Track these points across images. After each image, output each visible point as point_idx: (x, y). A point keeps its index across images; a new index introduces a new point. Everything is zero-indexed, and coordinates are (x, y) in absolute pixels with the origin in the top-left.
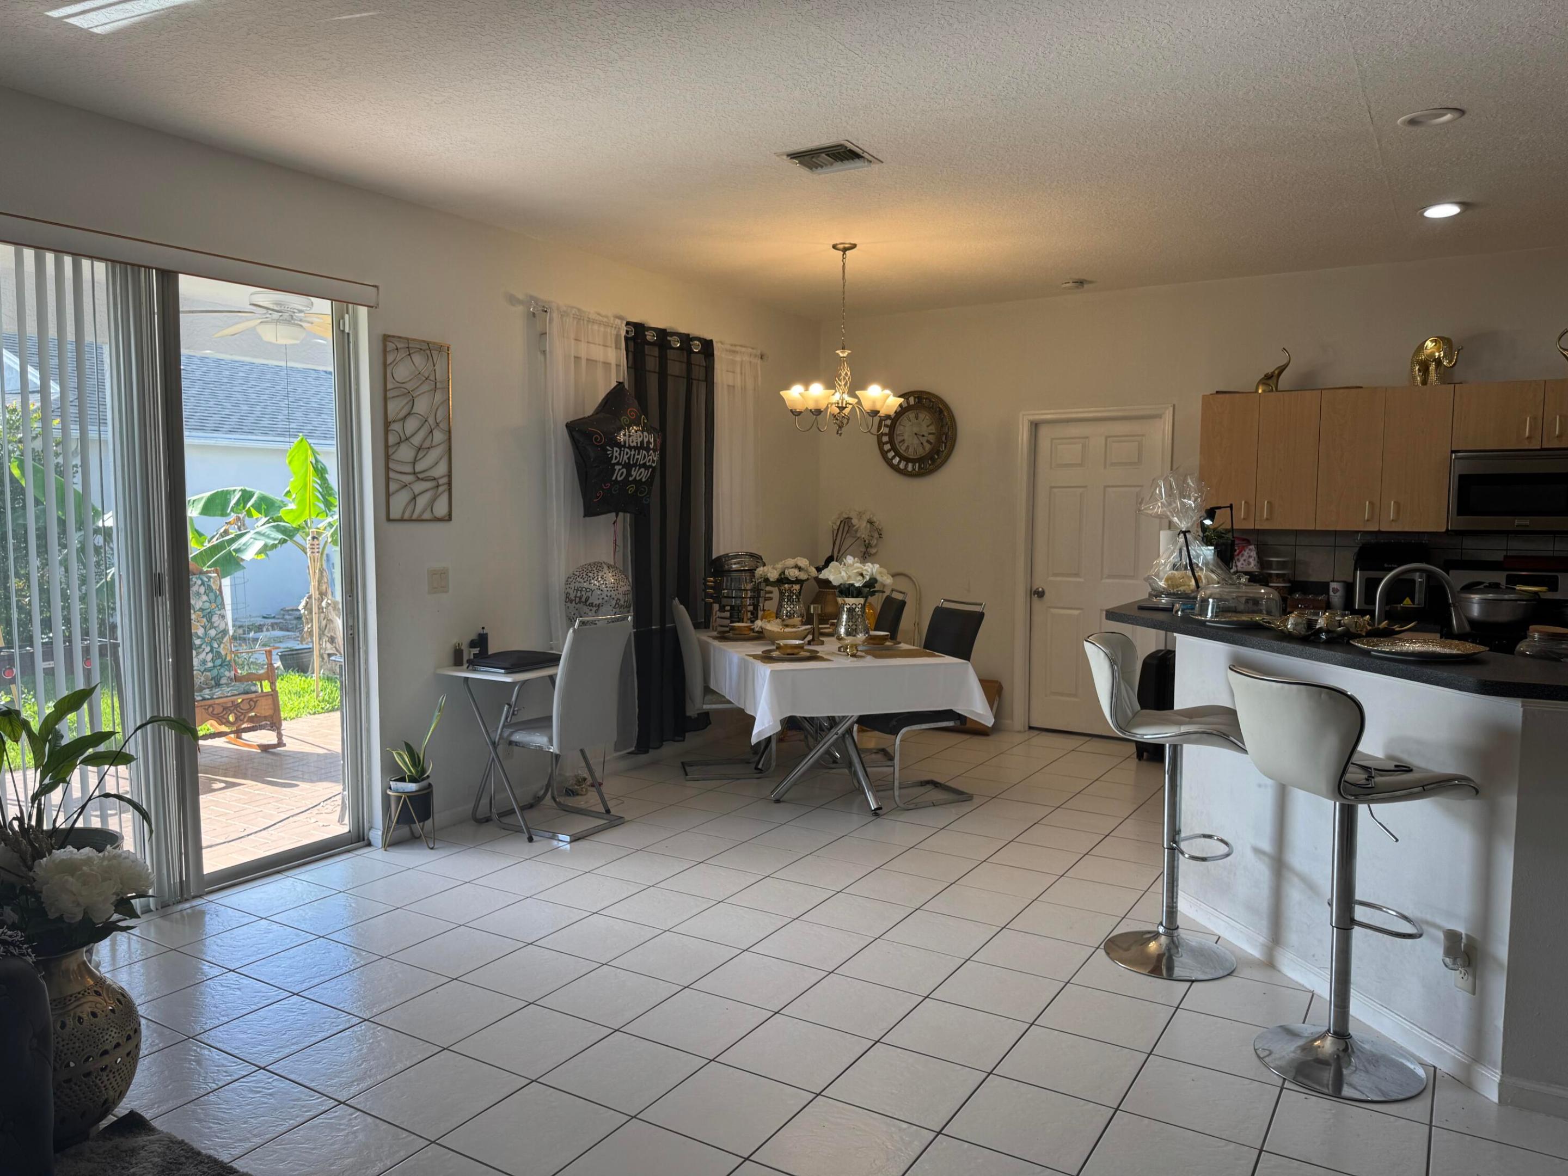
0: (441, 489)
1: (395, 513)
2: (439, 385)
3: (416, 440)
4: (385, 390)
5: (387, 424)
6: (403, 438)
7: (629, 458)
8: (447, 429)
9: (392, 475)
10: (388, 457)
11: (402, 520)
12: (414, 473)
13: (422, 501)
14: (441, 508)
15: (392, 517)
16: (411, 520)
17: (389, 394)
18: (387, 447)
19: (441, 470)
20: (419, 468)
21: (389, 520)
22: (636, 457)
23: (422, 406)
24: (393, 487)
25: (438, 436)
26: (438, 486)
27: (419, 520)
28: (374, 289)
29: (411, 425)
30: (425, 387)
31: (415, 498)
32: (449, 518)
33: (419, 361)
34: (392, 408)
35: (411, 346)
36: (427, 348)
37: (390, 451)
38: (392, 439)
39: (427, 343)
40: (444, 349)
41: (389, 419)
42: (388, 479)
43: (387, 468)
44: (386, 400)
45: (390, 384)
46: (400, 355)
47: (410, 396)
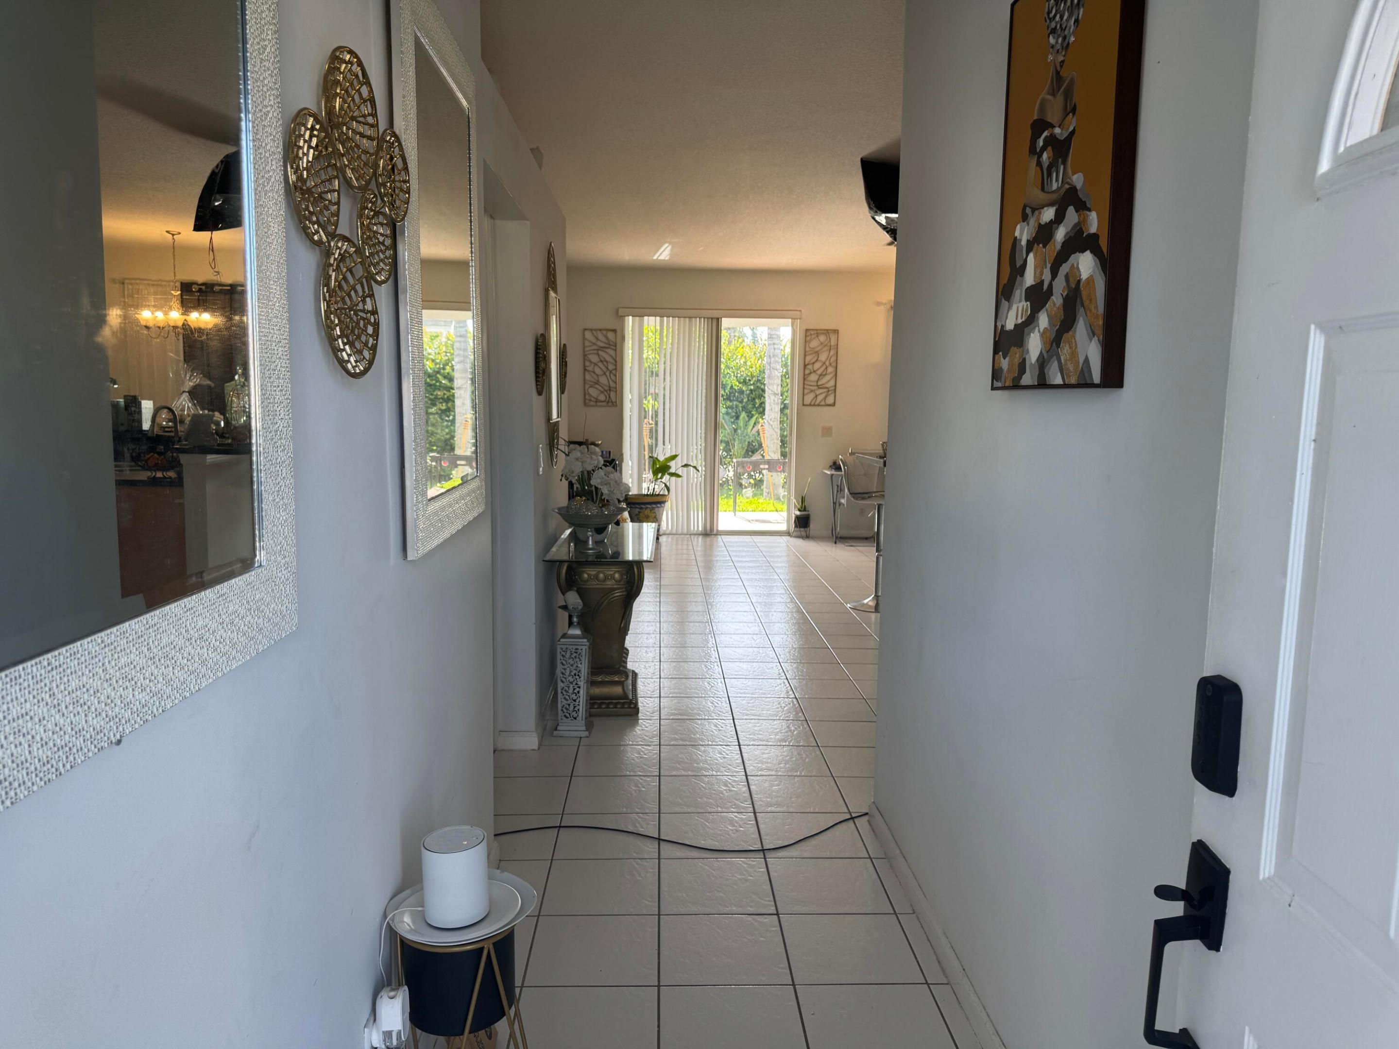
0: (830, 392)
1: (807, 401)
2: (832, 347)
3: (819, 372)
4: (805, 352)
5: (805, 366)
6: (812, 371)
8: (835, 365)
9: (805, 386)
10: (804, 379)
11: (810, 405)
12: (817, 386)
13: (820, 398)
14: (830, 400)
15: (805, 403)
16: (814, 405)
17: (807, 354)
18: (804, 375)
19: (832, 383)
20: (820, 383)
21: (803, 405)
23: (823, 357)
24: (806, 391)
25: (830, 369)
26: (829, 391)
27: (819, 405)
28: (799, 312)
29: (817, 365)
30: (826, 348)
31: (816, 396)
32: (834, 405)
33: (822, 338)
34: (808, 359)
35: (818, 332)
36: (827, 332)
37: (806, 377)
38: (807, 372)
39: (827, 330)
40: (836, 332)
41: (806, 363)
42: (804, 388)
43: (804, 384)
44: (805, 356)
45: (807, 349)
46: (813, 336)
47: (817, 353)
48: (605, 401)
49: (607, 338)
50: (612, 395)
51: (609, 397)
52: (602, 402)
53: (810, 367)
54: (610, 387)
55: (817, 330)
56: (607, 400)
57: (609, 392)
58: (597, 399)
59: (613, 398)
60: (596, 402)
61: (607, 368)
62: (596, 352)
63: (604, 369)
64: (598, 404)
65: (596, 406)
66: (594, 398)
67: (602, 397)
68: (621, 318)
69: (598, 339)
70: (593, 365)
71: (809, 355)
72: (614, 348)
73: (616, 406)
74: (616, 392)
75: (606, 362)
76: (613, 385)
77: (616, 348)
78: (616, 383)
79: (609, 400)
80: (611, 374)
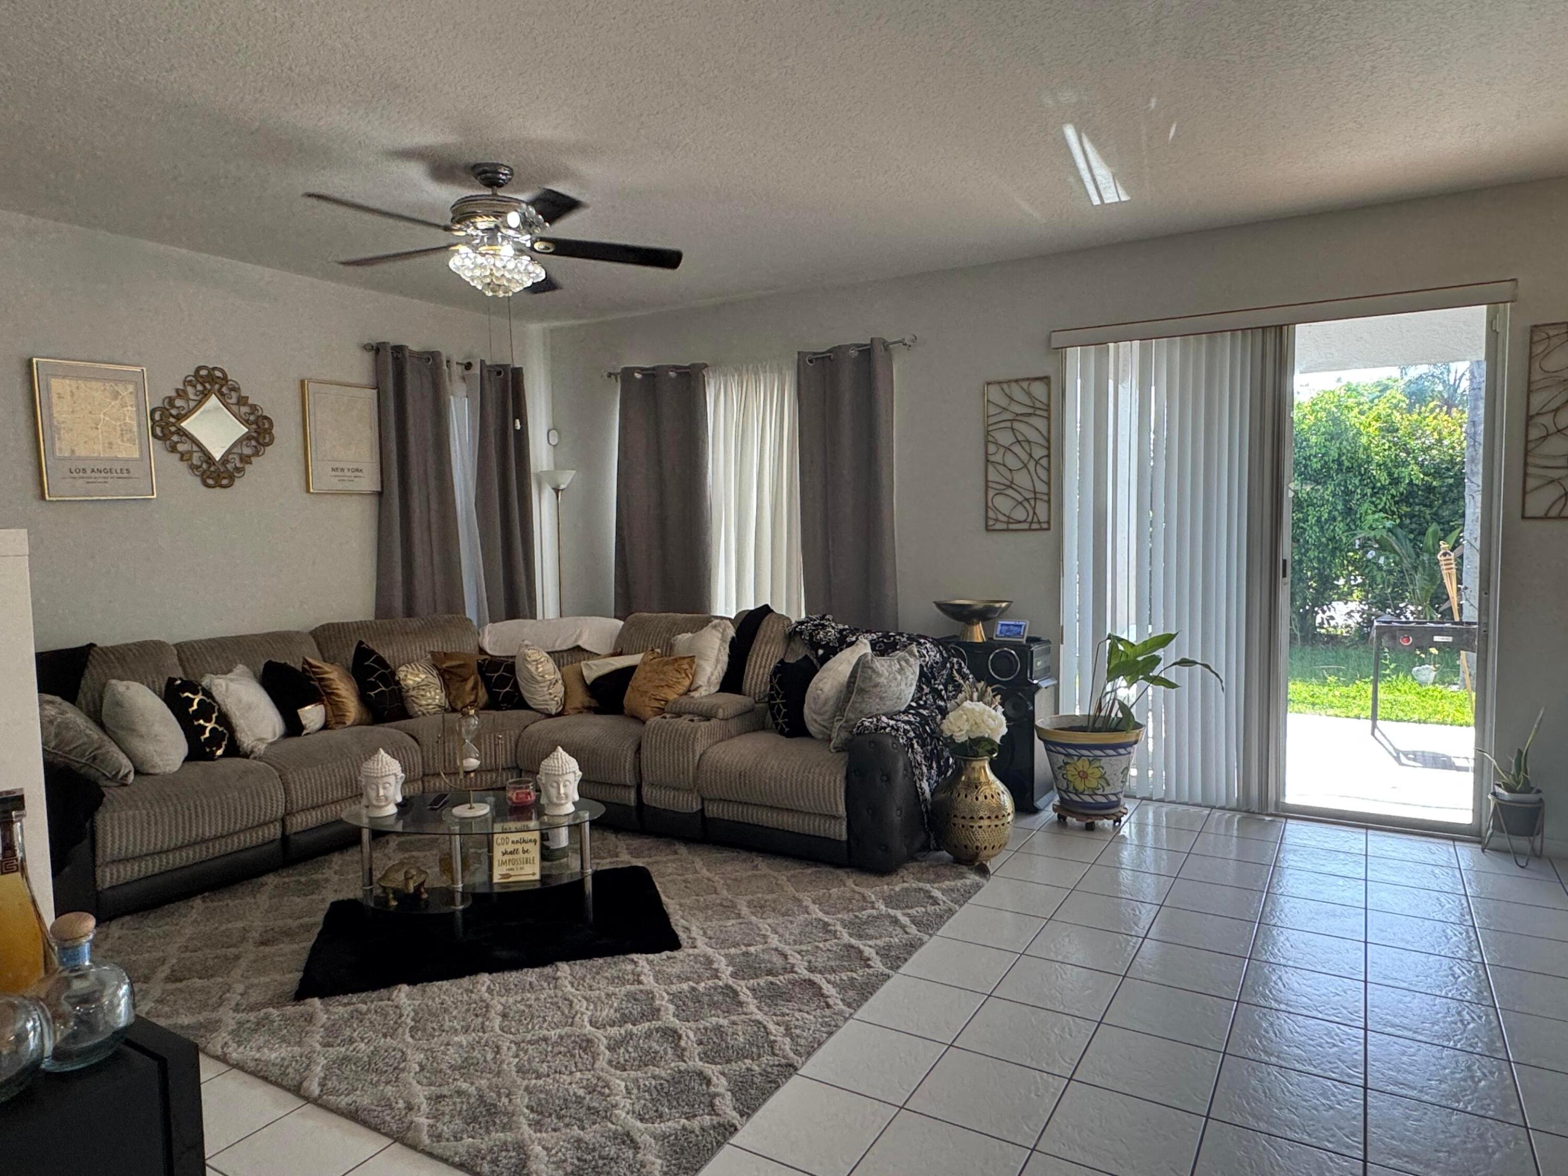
1: (1534, 511)
4: (1530, 383)
5: (1529, 418)
6: (1552, 429)
9: (1531, 470)
10: (1527, 453)
15: (1528, 514)
17: (1533, 387)
21: (1523, 517)
24: (1531, 483)
28: (1512, 284)
34: (1538, 401)
37: (1531, 446)
38: (1535, 433)
41: (1532, 413)
42: (1526, 475)
43: (1526, 464)
44: (1529, 392)
48: (1025, 521)
49: (1029, 394)
50: (1041, 509)
51: (1034, 513)
52: (1020, 522)
53: (1544, 419)
54: (1035, 493)
56: (1030, 519)
57: (1032, 502)
58: (1009, 517)
59: (1043, 516)
60: (1008, 523)
61: (1031, 456)
62: (1008, 424)
63: (1025, 457)
64: (1011, 526)
65: (1007, 530)
66: (1003, 515)
67: (1020, 514)
68: (1059, 352)
69: (1011, 399)
70: (1002, 450)
71: (1542, 390)
72: (1045, 414)
73: (1049, 529)
74: (1049, 501)
75: (1029, 442)
76: (1041, 488)
77: (1049, 414)
78: (1049, 484)
79: (1035, 519)
80: (1038, 466)
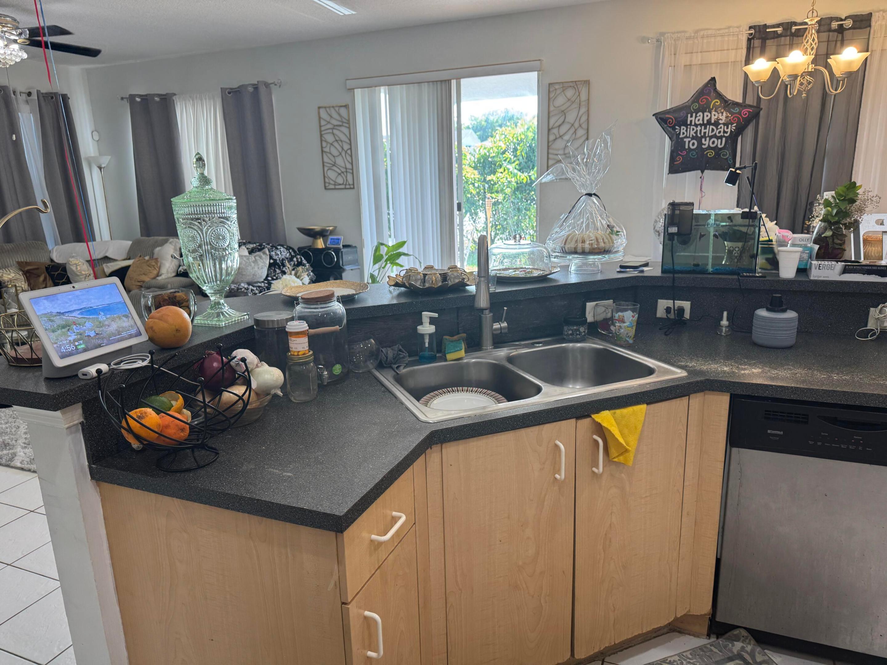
2: (582, 104)
3: (566, 137)
4: (549, 113)
5: (549, 130)
6: (558, 136)
7: (696, 133)
8: (586, 128)
9: (550, 156)
10: (548, 147)
12: (565, 154)
17: (551, 114)
18: (548, 142)
20: (567, 151)
22: (703, 131)
23: (571, 117)
24: (551, 162)
25: (581, 132)
28: (538, 62)
29: (563, 129)
30: (575, 105)
33: (570, 93)
34: (552, 121)
35: (565, 86)
36: (575, 85)
37: (550, 144)
38: (552, 138)
39: (575, 82)
40: (587, 83)
41: (550, 127)
42: (548, 159)
43: (548, 153)
44: (549, 118)
45: (552, 108)
46: (558, 92)
47: (564, 113)
48: (343, 184)
49: (339, 115)
50: (350, 177)
51: (347, 180)
52: (340, 184)
53: (555, 131)
54: (346, 168)
55: (562, 83)
56: (345, 183)
57: (345, 173)
58: (335, 182)
59: (350, 181)
60: (335, 185)
61: (343, 149)
62: (331, 131)
63: (340, 149)
64: (337, 187)
65: (335, 189)
66: (333, 180)
67: (340, 180)
68: (351, 90)
69: (331, 117)
70: (329, 145)
71: (553, 116)
72: (347, 125)
73: (354, 188)
74: (353, 173)
75: (341, 141)
76: (349, 166)
77: (350, 126)
78: (352, 164)
79: (347, 183)
80: (347, 154)
